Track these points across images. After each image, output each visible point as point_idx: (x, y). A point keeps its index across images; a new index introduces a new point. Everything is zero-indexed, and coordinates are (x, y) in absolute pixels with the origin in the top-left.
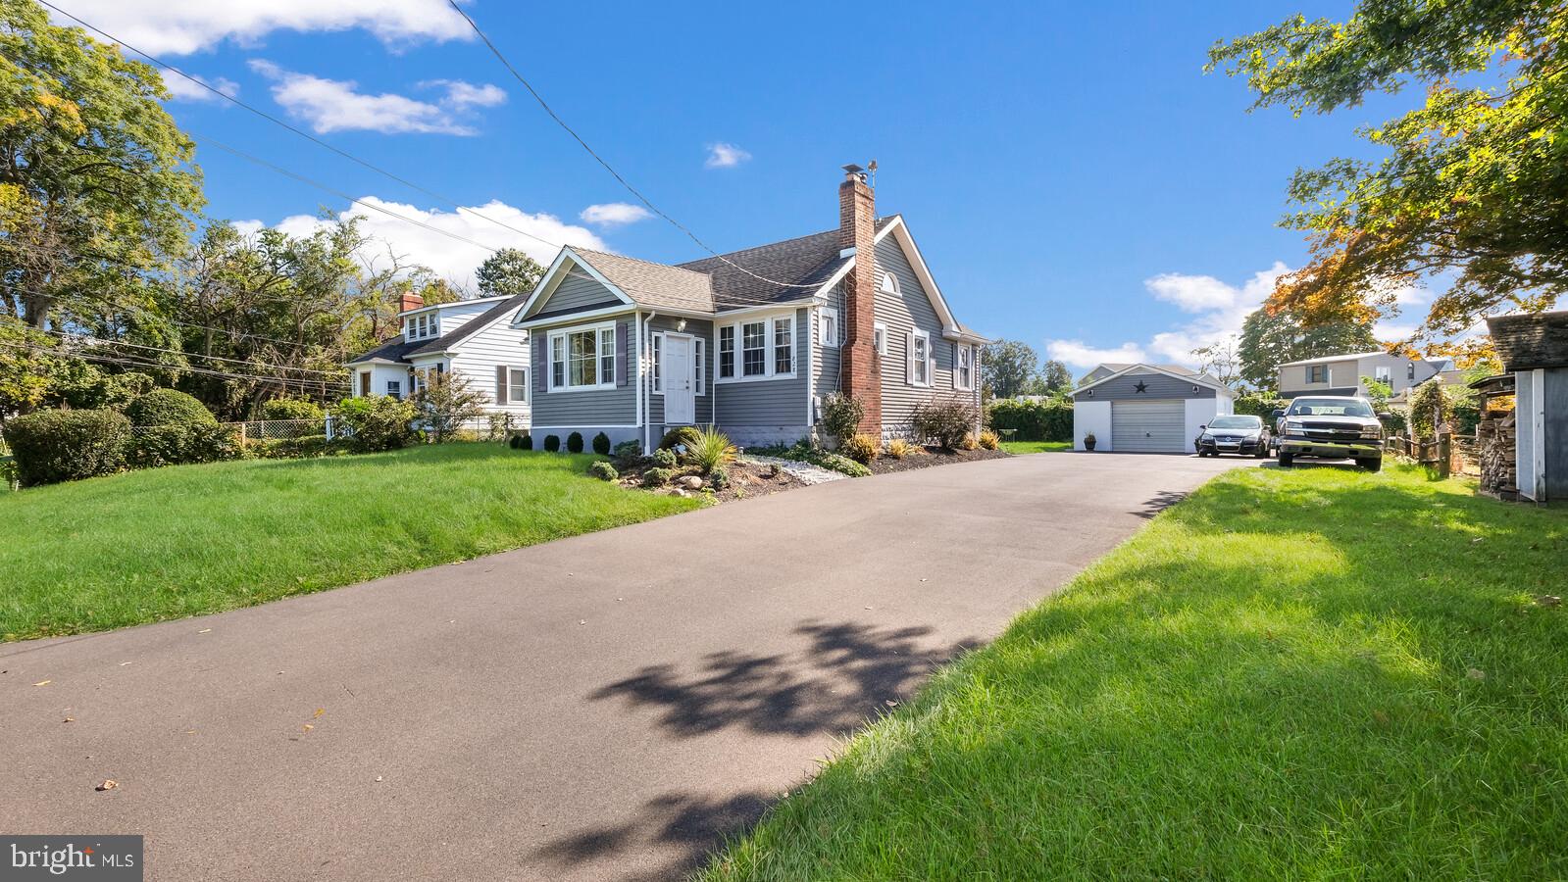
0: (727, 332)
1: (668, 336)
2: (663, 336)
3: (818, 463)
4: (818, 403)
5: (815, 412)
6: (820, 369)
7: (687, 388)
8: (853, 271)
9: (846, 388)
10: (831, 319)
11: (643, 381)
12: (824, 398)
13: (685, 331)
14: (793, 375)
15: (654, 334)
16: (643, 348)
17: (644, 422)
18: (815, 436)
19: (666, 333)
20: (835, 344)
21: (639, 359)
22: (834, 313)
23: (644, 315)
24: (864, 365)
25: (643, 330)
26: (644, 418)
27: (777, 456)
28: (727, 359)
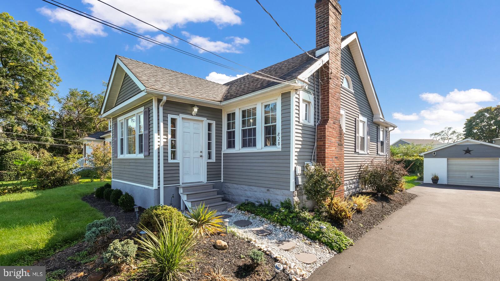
0: (231, 116)
1: (183, 118)
2: (179, 118)
3: (302, 231)
4: (299, 171)
5: (296, 179)
6: (300, 143)
7: (201, 156)
8: (326, 66)
9: (320, 158)
10: (309, 103)
11: (159, 153)
12: (304, 168)
13: (197, 115)
14: (278, 148)
15: (170, 116)
16: (159, 127)
17: (159, 185)
18: (296, 199)
19: (182, 116)
20: (312, 123)
21: (156, 136)
22: (311, 98)
23: (159, 101)
24: (333, 140)
25: (158, 112)
26: (159, 182)
27: (264, 217)
28: (231, 135)
